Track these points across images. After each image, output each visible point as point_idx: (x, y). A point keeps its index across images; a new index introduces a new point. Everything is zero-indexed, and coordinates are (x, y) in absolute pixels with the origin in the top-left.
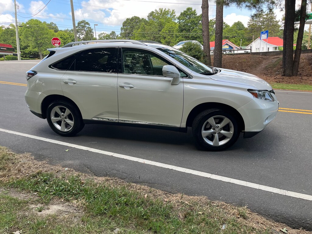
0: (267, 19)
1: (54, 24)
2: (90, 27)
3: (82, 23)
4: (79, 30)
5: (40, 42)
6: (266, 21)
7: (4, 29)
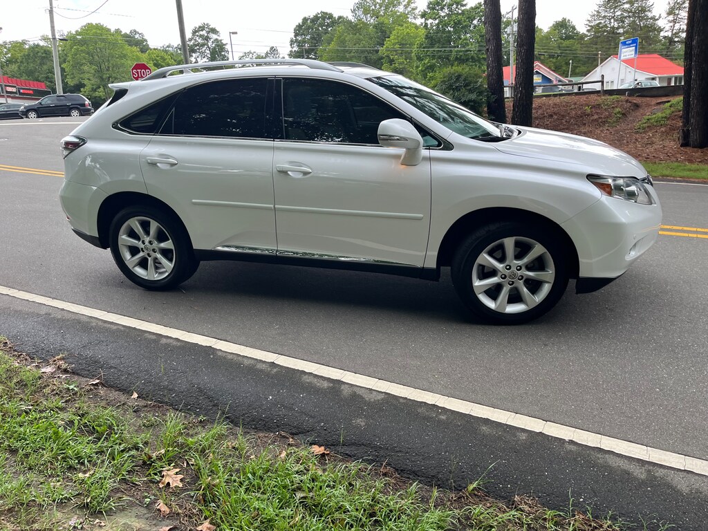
0: (631, 12)
1: (140, 34)
2: (219, 38)
3: (202, 30)
4: (196, 45)
5: (108, 75)
6: (629, 17)
7: (27, 47)
